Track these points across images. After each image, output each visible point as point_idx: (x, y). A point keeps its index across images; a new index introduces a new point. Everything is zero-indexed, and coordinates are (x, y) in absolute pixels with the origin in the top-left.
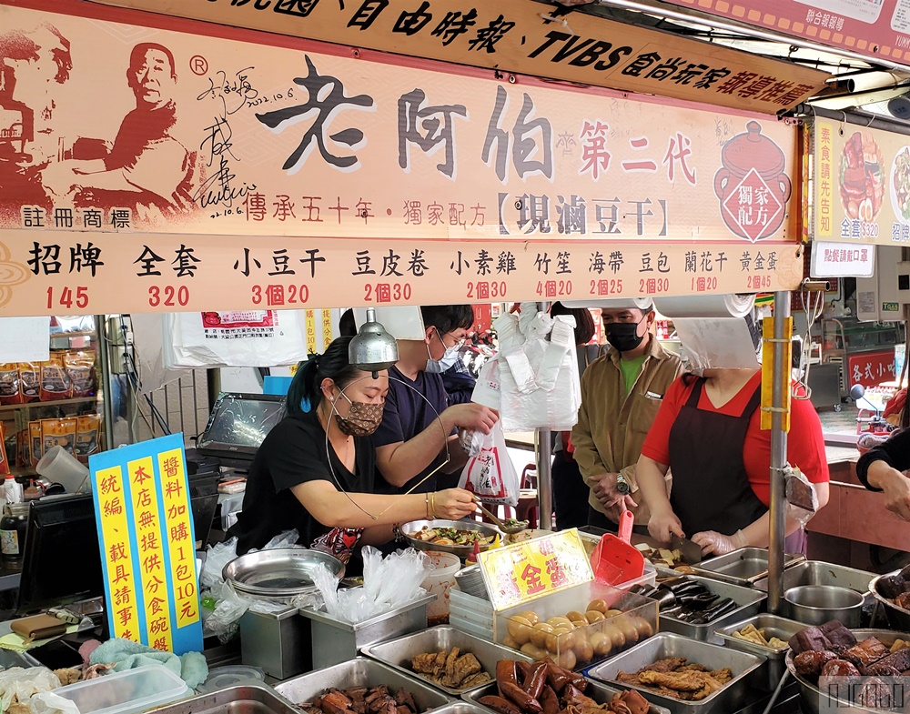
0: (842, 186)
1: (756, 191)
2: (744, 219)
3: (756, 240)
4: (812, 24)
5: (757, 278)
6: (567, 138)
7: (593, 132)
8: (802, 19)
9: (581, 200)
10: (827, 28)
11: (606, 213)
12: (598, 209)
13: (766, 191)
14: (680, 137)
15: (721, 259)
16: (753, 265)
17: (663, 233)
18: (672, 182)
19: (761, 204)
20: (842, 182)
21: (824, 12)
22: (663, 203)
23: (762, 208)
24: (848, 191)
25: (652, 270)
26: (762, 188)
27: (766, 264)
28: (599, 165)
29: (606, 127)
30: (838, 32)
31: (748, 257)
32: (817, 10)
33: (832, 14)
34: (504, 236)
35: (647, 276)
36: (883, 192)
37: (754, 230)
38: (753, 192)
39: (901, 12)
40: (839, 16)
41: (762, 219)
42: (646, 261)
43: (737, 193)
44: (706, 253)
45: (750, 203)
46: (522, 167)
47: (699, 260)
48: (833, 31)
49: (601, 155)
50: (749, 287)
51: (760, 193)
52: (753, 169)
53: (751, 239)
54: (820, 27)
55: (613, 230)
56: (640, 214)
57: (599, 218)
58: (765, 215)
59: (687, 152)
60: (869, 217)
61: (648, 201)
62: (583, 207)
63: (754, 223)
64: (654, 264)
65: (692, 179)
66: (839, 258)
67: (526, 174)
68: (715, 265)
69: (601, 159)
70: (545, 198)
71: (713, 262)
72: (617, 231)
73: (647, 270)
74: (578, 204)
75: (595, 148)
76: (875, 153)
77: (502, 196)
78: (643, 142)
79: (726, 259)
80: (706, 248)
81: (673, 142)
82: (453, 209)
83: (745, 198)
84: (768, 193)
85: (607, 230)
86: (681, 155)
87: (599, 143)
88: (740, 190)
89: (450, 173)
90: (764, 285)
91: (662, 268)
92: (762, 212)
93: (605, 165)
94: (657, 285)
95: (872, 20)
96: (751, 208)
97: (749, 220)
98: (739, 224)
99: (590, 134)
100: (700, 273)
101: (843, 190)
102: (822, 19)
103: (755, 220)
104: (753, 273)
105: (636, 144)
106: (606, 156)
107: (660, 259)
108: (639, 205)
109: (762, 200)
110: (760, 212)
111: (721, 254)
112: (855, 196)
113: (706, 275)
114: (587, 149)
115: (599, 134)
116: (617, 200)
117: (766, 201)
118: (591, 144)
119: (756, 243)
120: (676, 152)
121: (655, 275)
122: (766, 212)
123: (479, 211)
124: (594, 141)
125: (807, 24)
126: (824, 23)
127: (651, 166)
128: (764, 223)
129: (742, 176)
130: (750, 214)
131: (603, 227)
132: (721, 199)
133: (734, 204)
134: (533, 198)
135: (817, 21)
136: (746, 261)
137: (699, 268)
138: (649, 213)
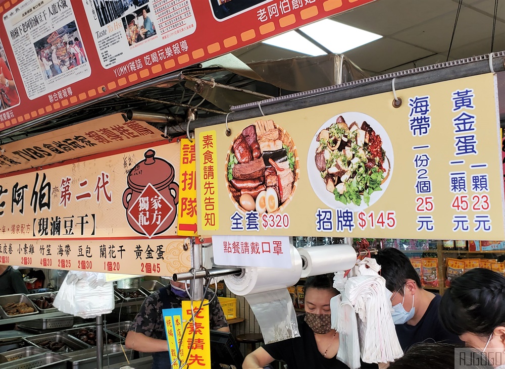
0: (230, 182)
1: (152, 200)
2: (143, 220)
3: (152, 236)
4: (54, 102)
5: (148, 265)
6: (56, 189)
7: (65, 183)
8: (48, 103)
9: (59, 218)
10: (64, 98)
11: (68, 224)
12: (66, 222)
13: (160, 198)
14: (103, 174)
15: (121, 250)
16: (144, 255)
17: (93, 234)
18: (98, 203)
19: (156, 208)
20: (231, 178)
21: (56, 92)
22: (93, 215)
23: (156, 212)
24: (239, 185)
25: (83, 255)
26: (156, 197)
27: (155, 255)
28: (67, 199)
29: (70, 179)
30: (71, 96)
31: (140, 249)
32: (52, 93)
33: (61, 89)
34: (34, 237)
35: (81, 259)
36: (294, 178)
37: (150, 228)
38: (149, 200)
39: (104, 54)
40: (66, 87)
41: (157, 220)
42: (80, 250)
43: (138, 203)
44: (112, 246)
45: (147, 209)
46: (42, 206)
47: (108, 250)
48: (68, 98)
49: (67, 194)
50: (142, 271)
51: (155, 200)
52: (149, 184)
53: (148, 236)
54: (60, 101)
55: (71, 233)
56: (82, 223)
57: (65, 227)
58: (160, 217)
59: (107, 182)
60: (272, 207)
61: (86, 216)
62: (60, 221)
63: (150, 223)
64: (84, 252)
65: (109, 199)
66: (240, 250)
67: (42, 209)
68: (118, 254)
69: (67, 196)
70: (47, 219)
71: (116, 251)
72: (73, 233)
73: (81, 255)
74: (58, 220)
75: (65, 192)
76: (279, 138)
77: (35, 219)
78: (85, 183)
79: (124, 250)
80: (111, 243)
81: (99, 178)
82: (22, 227)
83: (144, 205)
84: (162, 200)
85: (68, 233)
86: (103, 186)
87: (67, 188)
88: (140, 201)
89: (22, 213)
90: (155, 270)
91: (88, 254)
92: (157, 215)
93: (69, 199)
94: (86, 265)
95: (88, 74)
96: (148, 213)
97: (147, 222)
98: (139, 224)
99: (64, 185)
100: (109, 259)
101: (232, 186)
102: (57, 96)
103: (151, 222)
104: (146, 261)
105: (82, 185)
106: (69, 194)
107: (87, 249)
108: (82, 218)
109: (156, 205)
110: (155, 215)
111: (121, 247)
112: (250, 189)
113: (112, 260)
114: (62, 192)
115: (67, 184)
116: (73, 217)
117: (160, 206)
118: (64, 190)
119: (152, 238)
120: (101, 184)
121: (85, 258)
122: (160, 214)
123: (29, 227)
124: (65, 188)
125: (52, 104)
126: (61, 97)
127: (88, 195)
128: (158, 223)
129: (141, 191)
130: (148, 217)
131: (67, 232)
132: (127, 209)
133: (136, 212)
134: (44, 219)
135: (56, 99)
136: (139, 252)
137: (108, 256)
138: (87, 222)
